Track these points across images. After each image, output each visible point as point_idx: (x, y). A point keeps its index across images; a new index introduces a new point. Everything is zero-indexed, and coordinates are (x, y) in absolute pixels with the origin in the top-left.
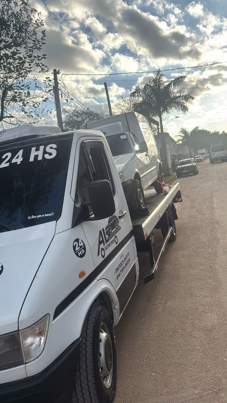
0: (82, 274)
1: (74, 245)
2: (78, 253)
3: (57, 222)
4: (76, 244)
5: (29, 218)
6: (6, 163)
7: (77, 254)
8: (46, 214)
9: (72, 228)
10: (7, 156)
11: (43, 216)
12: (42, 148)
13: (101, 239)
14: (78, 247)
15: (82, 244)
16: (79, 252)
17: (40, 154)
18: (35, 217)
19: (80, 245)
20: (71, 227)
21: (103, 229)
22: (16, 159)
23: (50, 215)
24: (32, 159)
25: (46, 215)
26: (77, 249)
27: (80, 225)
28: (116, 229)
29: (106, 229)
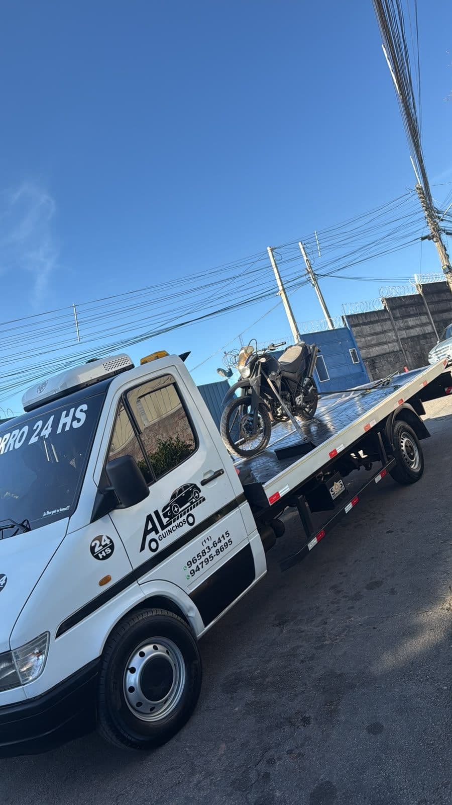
0: (106, 580)
1: (93, 544)
2: (99, 555)
3: (70, 519)
4: (96, 544)
5: (45, 515)
6: (36, 436)
7: (97, 557)
8: (62, 508)
10: (38, 426)
11: (58, 511)
12: (72, 410)
13: (150, 526)
14: (99, 546)
15: (108, 542)
16: (101, 553)
17: (68, 420)
18: (50, 513)
19: (103, 544)
20: (89, 522)
21: (156, 513)
22: (46, 429)
23: (65, 509)
24: (59, 431)
25: (61, 510)
26: (97, 549)
27: (107, 515)
28: (192, 503)
29: (163, 510)
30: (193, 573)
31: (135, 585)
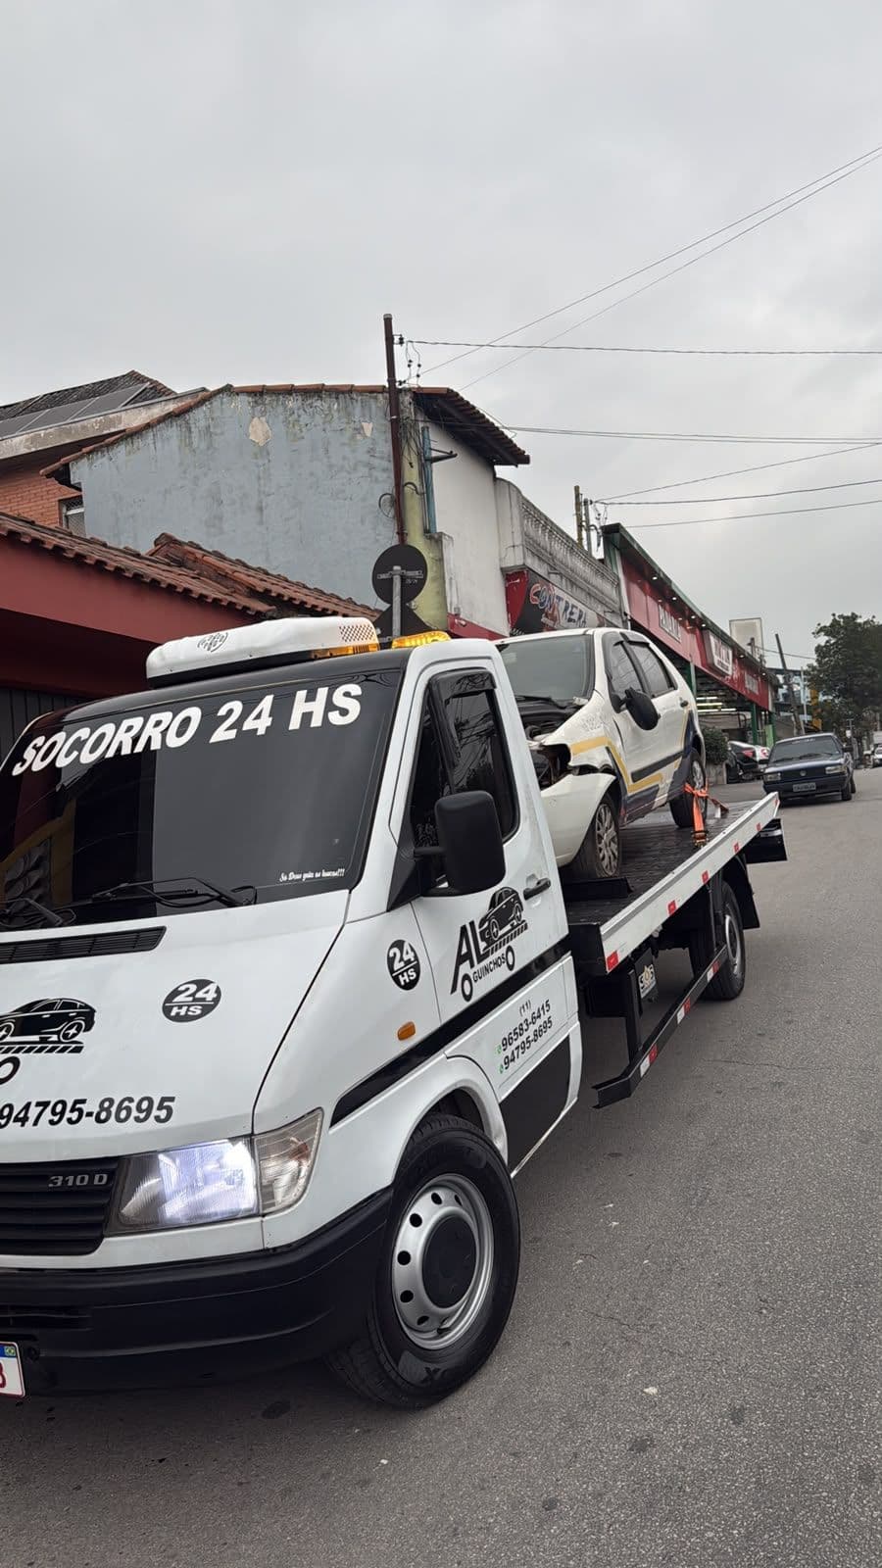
0: (406, 1032)
1: (391, 955)
2: (400, 976)
3: (350, 893)
4: (395, 954)
5: (284, 878)
6: (230, 728)
7: (396, 980)
8: (326, 871)
9: (388, 911)
10: (230, 712)
11: (318, 875)
12: (322, 692)
13: (464, 950)
14: (400, 961)
15: (411, 956)
16: (402, 974)
17: (317, 707)
18: (298, 877)
19: (406, 958)
20: (385, 909)
21: (472, 924)
22: (255, 719)
23: (335, 874)
24: (295, 723)
25: (326, 874)
26: (397, 965)
27: (409, 905)
28: (513, 927)
29: (482, 924)
30: (508, 1061)
31: (439, 1057)
